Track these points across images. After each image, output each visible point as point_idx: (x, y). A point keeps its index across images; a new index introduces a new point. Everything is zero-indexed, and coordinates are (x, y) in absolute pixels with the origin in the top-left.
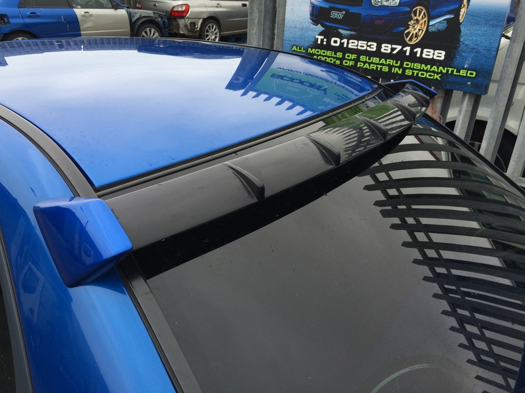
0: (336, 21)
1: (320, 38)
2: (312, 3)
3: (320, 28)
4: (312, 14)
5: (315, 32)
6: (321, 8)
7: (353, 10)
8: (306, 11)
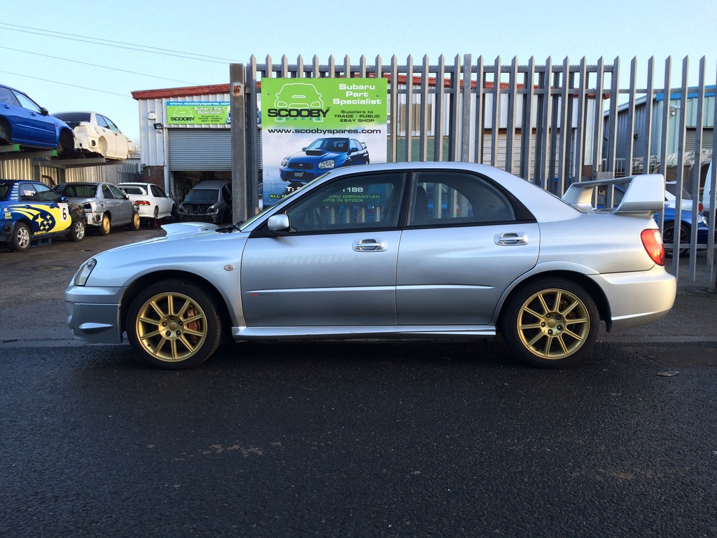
0: (298, 178)
1: (289, 188)
2: (280, 169)
3: (288, 183)
4: (282, 176)
5: (286, 185)
6: (287, 172)
7: (308, 171)
8: (278, 174)
